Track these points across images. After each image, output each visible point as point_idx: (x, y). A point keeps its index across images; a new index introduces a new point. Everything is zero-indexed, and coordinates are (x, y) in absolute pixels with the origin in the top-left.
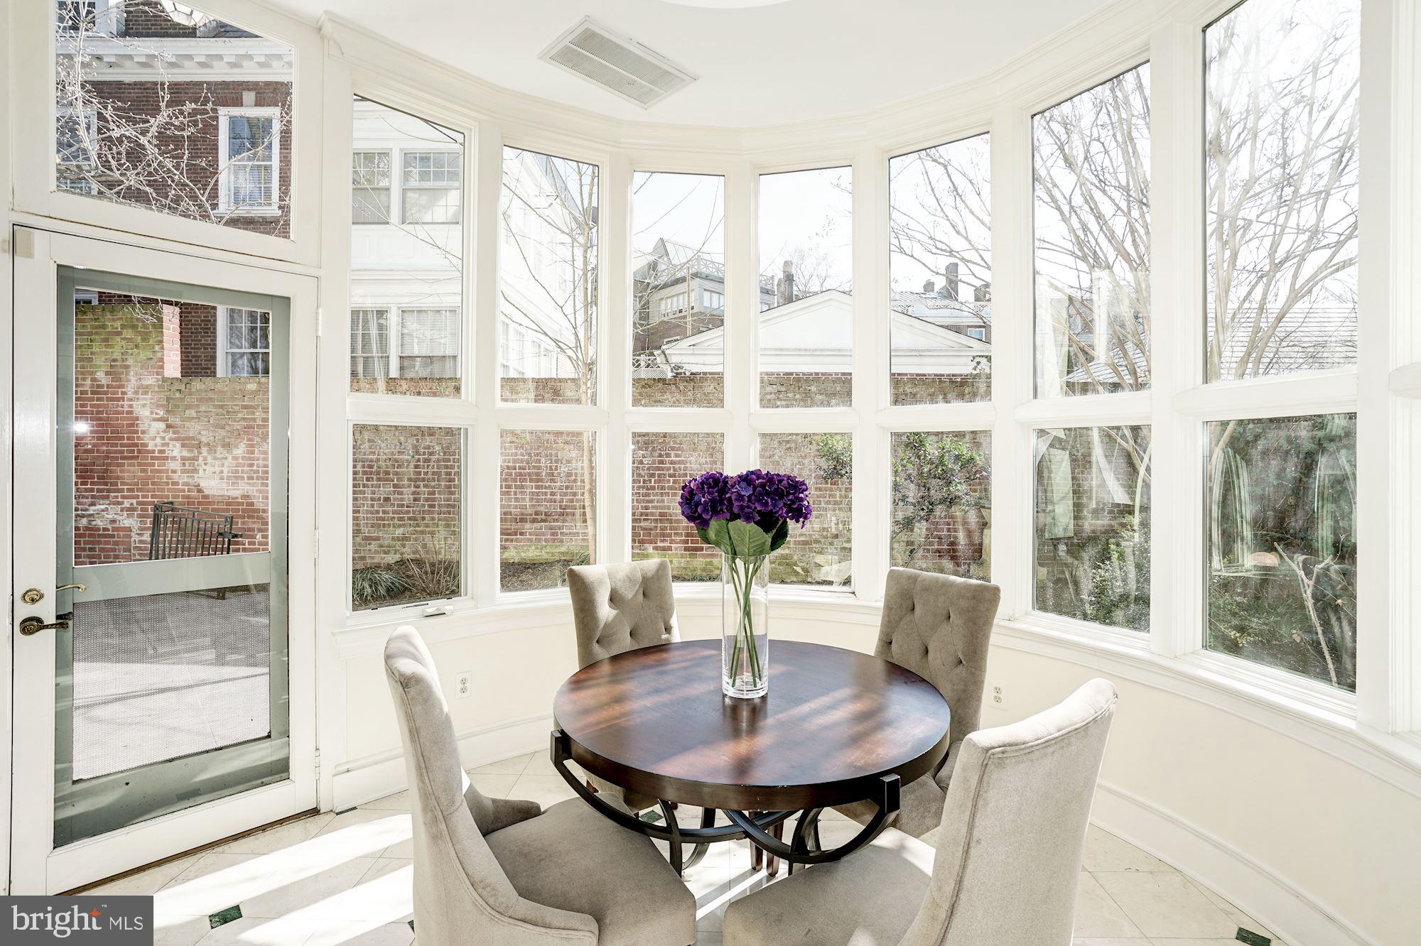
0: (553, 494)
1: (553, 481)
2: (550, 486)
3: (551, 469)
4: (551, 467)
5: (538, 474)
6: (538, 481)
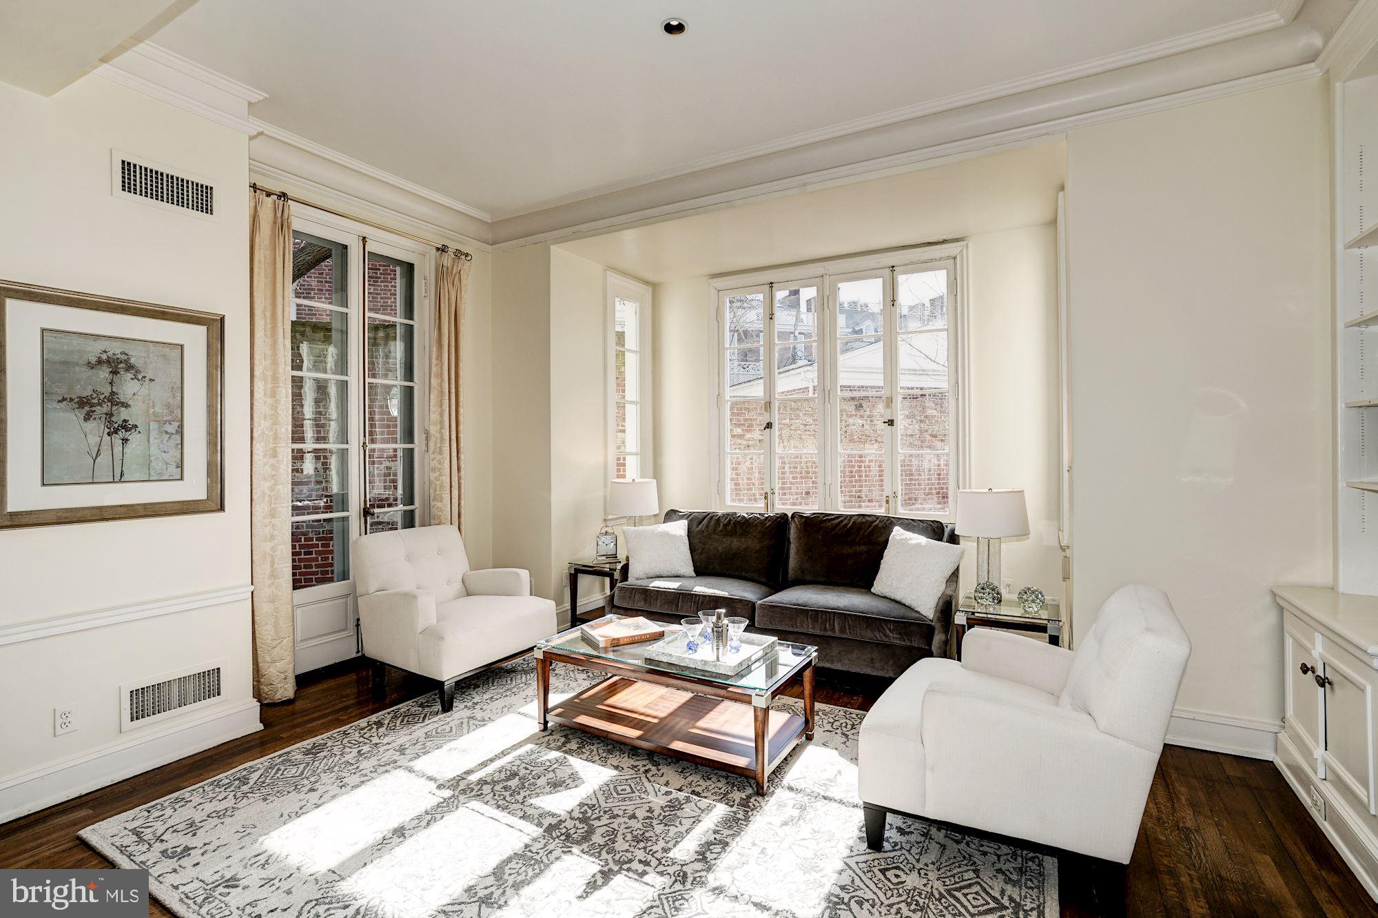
0: (919, 484)
1: (920, 475)
2: (918, 479)
3: (918, 466)
4: (918, 465)
5: (910, 470)
6: (911, 475)
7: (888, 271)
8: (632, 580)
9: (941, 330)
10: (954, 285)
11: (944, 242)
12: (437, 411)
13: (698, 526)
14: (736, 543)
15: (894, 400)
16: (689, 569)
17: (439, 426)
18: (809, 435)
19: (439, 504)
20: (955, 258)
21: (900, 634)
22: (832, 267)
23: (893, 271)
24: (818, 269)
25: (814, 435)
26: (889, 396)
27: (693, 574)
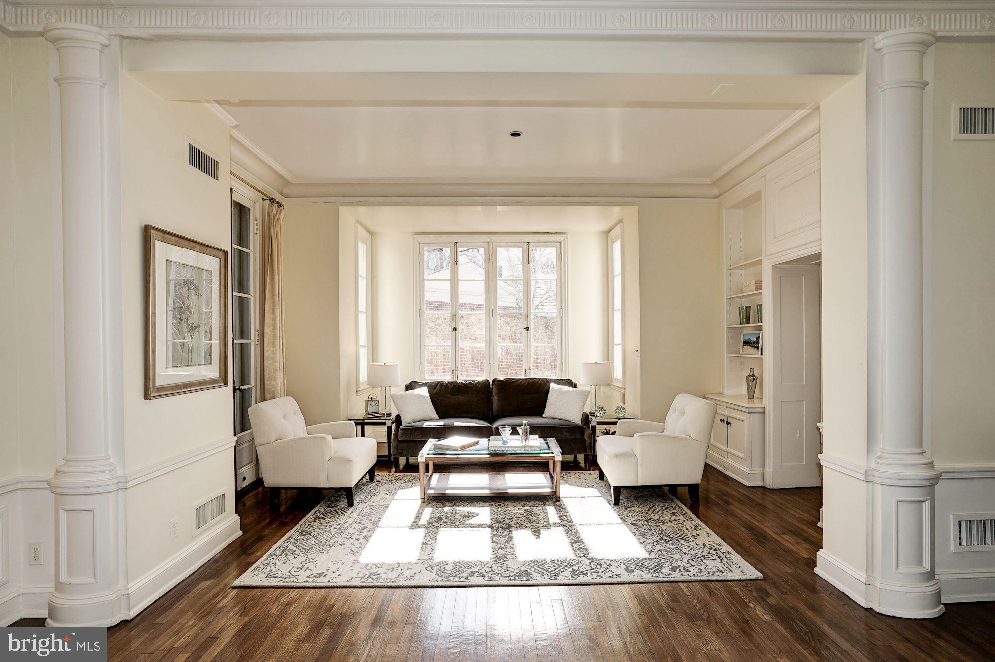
7: (526, 244)
8: (404, 424)
9: (553, 279)
10: (560, 256)
11: (556, 233)
12: (270, 316)
13: (434, 390)
14: (462, 398)
15: (529, 316)
16: (435, 416)
17: (272, 327)
18: (433, 335)
19: (273, 383)
20: (560, 242)
21: (570, 433)
22: (495, 238)
23: (528, 245)
24: (486, 238)
25: (436, 335)
26: (526, 314)
27: (438, 418)
